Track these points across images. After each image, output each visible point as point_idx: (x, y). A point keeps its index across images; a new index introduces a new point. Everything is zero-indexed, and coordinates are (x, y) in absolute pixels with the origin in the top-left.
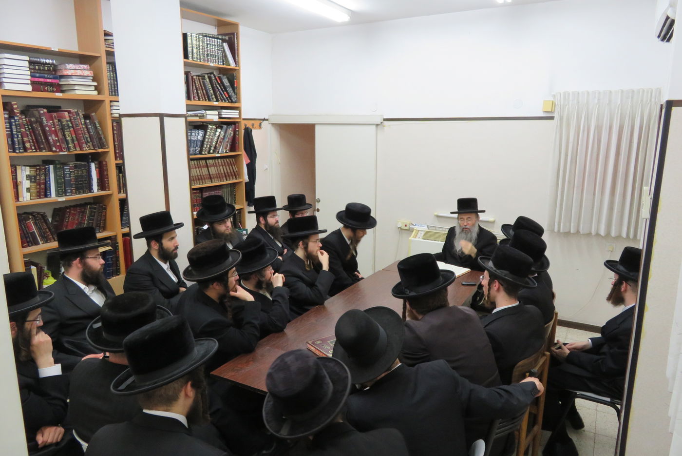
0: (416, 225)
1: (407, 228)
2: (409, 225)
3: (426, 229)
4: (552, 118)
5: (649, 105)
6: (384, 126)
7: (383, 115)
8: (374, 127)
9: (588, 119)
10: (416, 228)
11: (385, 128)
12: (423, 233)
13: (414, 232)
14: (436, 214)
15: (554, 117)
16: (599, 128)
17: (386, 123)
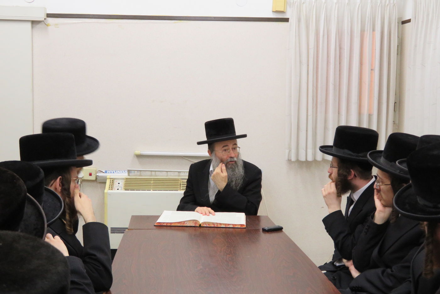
0: (106, 172)
1: (93, 178)
2: (97, 172)
3: (125, 175)
4: (286, 20)
5: (389, 7)
6: (47, 25)
7: (45, 9)
8: (29, 25)
9: (328, 21)
10: (108, 175)
11: (49, 27)
12: (122, 183)
13: (108, 182)
14: (138, 152)
15: (288, 19)
16: (340, 34)
17: (50, 20)
